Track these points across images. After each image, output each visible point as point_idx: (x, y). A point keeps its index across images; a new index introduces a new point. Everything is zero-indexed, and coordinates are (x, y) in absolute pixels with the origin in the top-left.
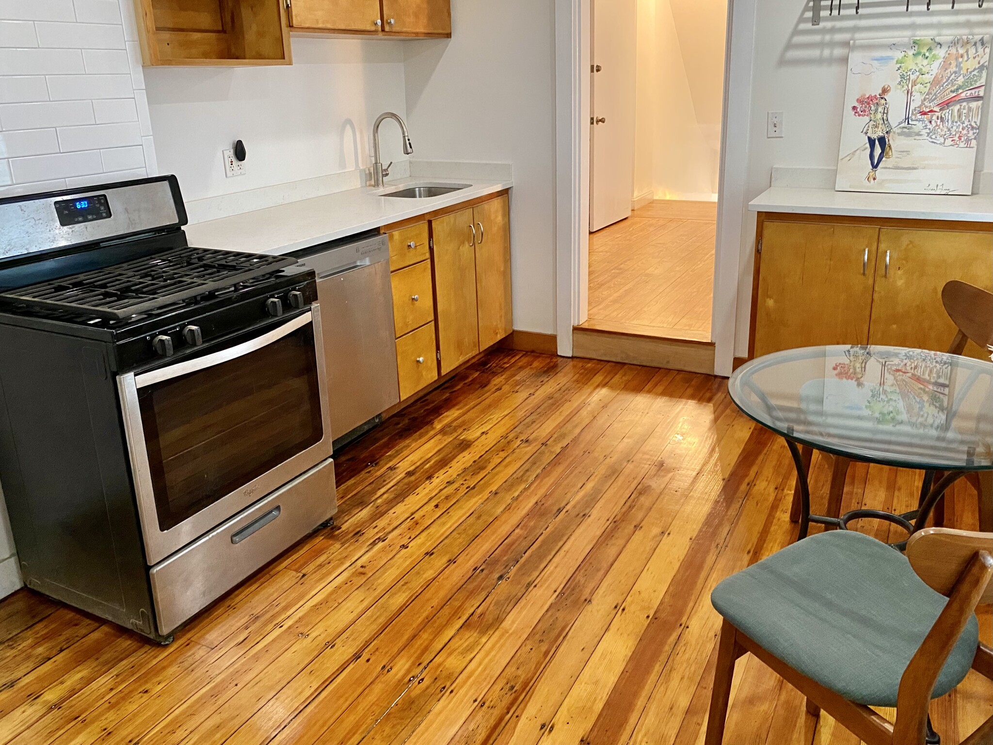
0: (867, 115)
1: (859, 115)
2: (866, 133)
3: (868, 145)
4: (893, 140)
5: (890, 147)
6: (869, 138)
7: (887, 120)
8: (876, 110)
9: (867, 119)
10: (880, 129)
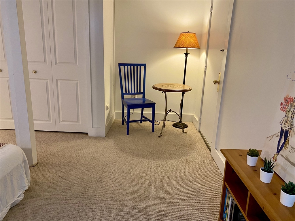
0: (285, 111)
1: (282, 110)
2: (281, 125)
3: (279, 134)
4: (291, 136)
5: (289, 140)
6: (282, 128)
7: (293, 119)
8: (291, 109)
9: (284, 114)
10: (288, 124)
